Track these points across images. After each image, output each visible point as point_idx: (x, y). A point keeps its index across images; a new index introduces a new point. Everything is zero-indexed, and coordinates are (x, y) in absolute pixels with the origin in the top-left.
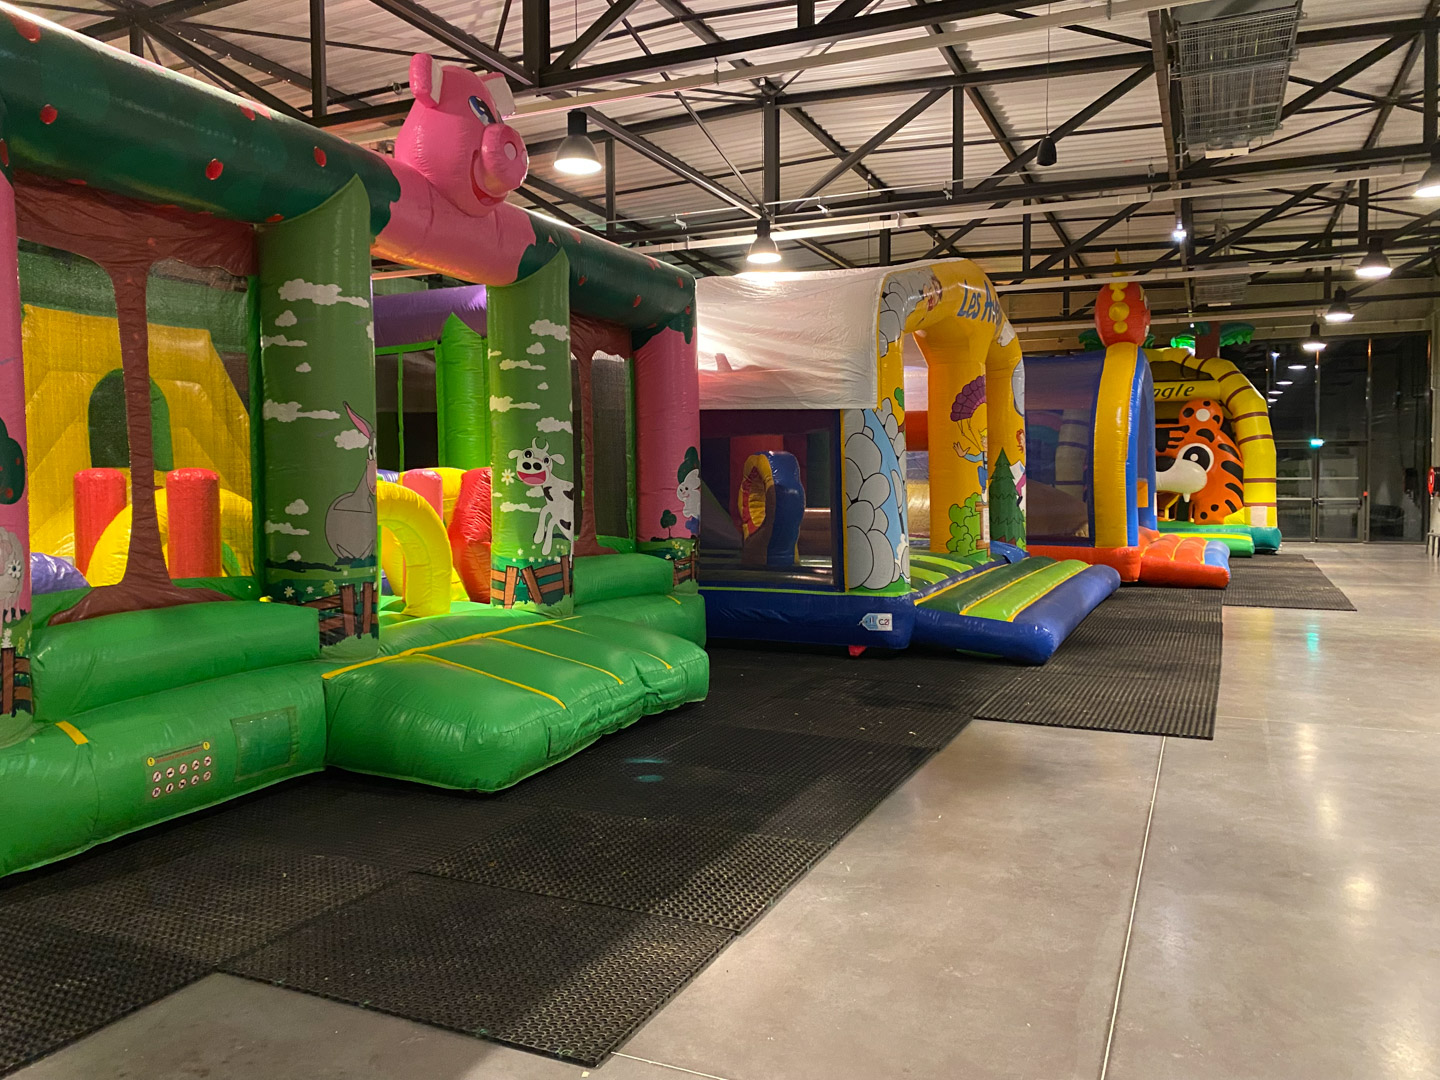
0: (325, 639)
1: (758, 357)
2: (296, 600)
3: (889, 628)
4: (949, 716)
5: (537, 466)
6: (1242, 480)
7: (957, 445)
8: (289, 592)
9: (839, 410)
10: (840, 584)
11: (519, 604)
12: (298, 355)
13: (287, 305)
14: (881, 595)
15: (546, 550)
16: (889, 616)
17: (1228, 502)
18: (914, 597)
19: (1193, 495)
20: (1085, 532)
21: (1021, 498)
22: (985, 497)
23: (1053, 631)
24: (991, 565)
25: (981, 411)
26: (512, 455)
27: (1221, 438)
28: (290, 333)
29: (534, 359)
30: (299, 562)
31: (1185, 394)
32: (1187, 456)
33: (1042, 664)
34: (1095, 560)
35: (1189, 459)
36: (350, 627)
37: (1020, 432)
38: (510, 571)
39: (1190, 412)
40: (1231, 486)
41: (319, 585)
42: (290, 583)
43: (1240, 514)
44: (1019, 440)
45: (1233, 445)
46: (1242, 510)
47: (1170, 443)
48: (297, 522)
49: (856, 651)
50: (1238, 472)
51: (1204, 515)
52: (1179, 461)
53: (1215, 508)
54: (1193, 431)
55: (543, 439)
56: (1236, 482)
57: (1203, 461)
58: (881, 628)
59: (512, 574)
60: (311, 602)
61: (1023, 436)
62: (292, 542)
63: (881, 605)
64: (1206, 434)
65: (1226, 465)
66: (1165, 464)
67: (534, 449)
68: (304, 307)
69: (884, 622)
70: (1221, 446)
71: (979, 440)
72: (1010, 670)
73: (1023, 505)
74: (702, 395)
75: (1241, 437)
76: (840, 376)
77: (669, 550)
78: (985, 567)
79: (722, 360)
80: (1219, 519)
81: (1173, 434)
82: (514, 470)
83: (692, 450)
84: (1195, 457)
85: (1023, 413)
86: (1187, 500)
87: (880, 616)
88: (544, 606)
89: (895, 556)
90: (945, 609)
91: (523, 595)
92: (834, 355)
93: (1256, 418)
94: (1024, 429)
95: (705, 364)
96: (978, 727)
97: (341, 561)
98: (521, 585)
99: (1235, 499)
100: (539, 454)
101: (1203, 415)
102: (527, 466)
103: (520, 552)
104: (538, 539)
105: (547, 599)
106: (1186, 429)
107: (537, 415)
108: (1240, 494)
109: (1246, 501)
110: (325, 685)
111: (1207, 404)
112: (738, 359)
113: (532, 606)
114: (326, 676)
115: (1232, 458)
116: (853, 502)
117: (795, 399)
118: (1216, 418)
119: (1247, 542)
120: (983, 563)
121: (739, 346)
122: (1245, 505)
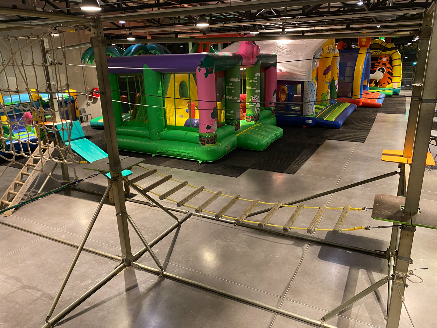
0: (236, 130)
1: (288, 70)
2: (231, 125)
3: (311, 122)
4: (323, 139)
5: (255, 99)
6: (392, 76)
7: (324, 80)
8: (231, 124)
9: (304, 81)
10: (302, 114)
11: (252, 122)
12: (232, 89)
13: (231, 82)
14: (310, 116)
15: (256, 113)
16: (311, 120)
17: (388, 82)
18: (316, 116)
19: (379, 80)
20: (350, 95)
21: (337, 88)
22: (329, 91)
23: (341, 123)
24: (329, 106)
25: (330, 73)
26: (251, 97)
27: (388, 65)
28: (231, 86)
29: (255, 80)
30: (232, 119)
31: (381, 53)
32: (379, 70)
33: (338, 129)
34: (352, 102)
35: (379, 71)
36: (238, 128)
37: (337, 73)
38: (250, 116)
39: (381, 59)
40: (389, 78)
41: (235, 123)
42: (231, 122)
43: (390, 85)
44: (337, 75)
45: (391, 67)
46: (391, 84)
47: (375, 67)
48: (232, 114)
49: (305, 127)
50: (391, 74)
51: (381, 85)
52: (377, 71)
53: (384, 83)
54: (381, 64)
55: (256, 94)
56: (390, 77)
57: (383, 72)
58: (309, 123)
59: (251, 117)
60: (234, 125)
61: (338, 74)
62: (231, 117)
63: (310, 118)
64: (385, 64)
65: (389, 73)
66: (373, 72)
67: (255, 96)
68: (233, 82)
69: (310, 121)
70: (388, 68)
71: (329, 78)
72: (333, 130)
73: (337, 90)
74: (277, 77)
75: (393, 65)
76: (304, 75)
77: (271, 109)
78: (328, 107)
79: (280, 70)
80: (385, 86)
81: (376, 64)
82: (251, 99)
83: (276, 89)
84: (381, 70)
85: (338, 68)
86: (378, 81)
87: (309, 120)
88: (256, 122)
89: (313, 109)
90: (321, 118)
91: (252, 120)
92: (303, 70)
93: (398, 60)
94: (338, 72)
95: (278, 71)
96: (327, 141)
97: (237, 119)
98: (252, 118)
99: (390, 81)
100: (256, 96)
101: (384, 59)
102: (254, 99)
103: (252, 113)
104: (255, 111)
105: (256, 121)
106: (379, 63)
107: (256, 90)
108: (391, 80)
109: (392, 82)
110: (237, 136)
111: (386, 56)
112: (284, 70)
113: (254, 122)
114: (237, 135)
115: (390, 71)
116: (306, 99)
117: (295, 79)
118: (387, 60)
119: (391, 92)
120: (328, 105)
121: (284, 67)
122: (392, 83)
